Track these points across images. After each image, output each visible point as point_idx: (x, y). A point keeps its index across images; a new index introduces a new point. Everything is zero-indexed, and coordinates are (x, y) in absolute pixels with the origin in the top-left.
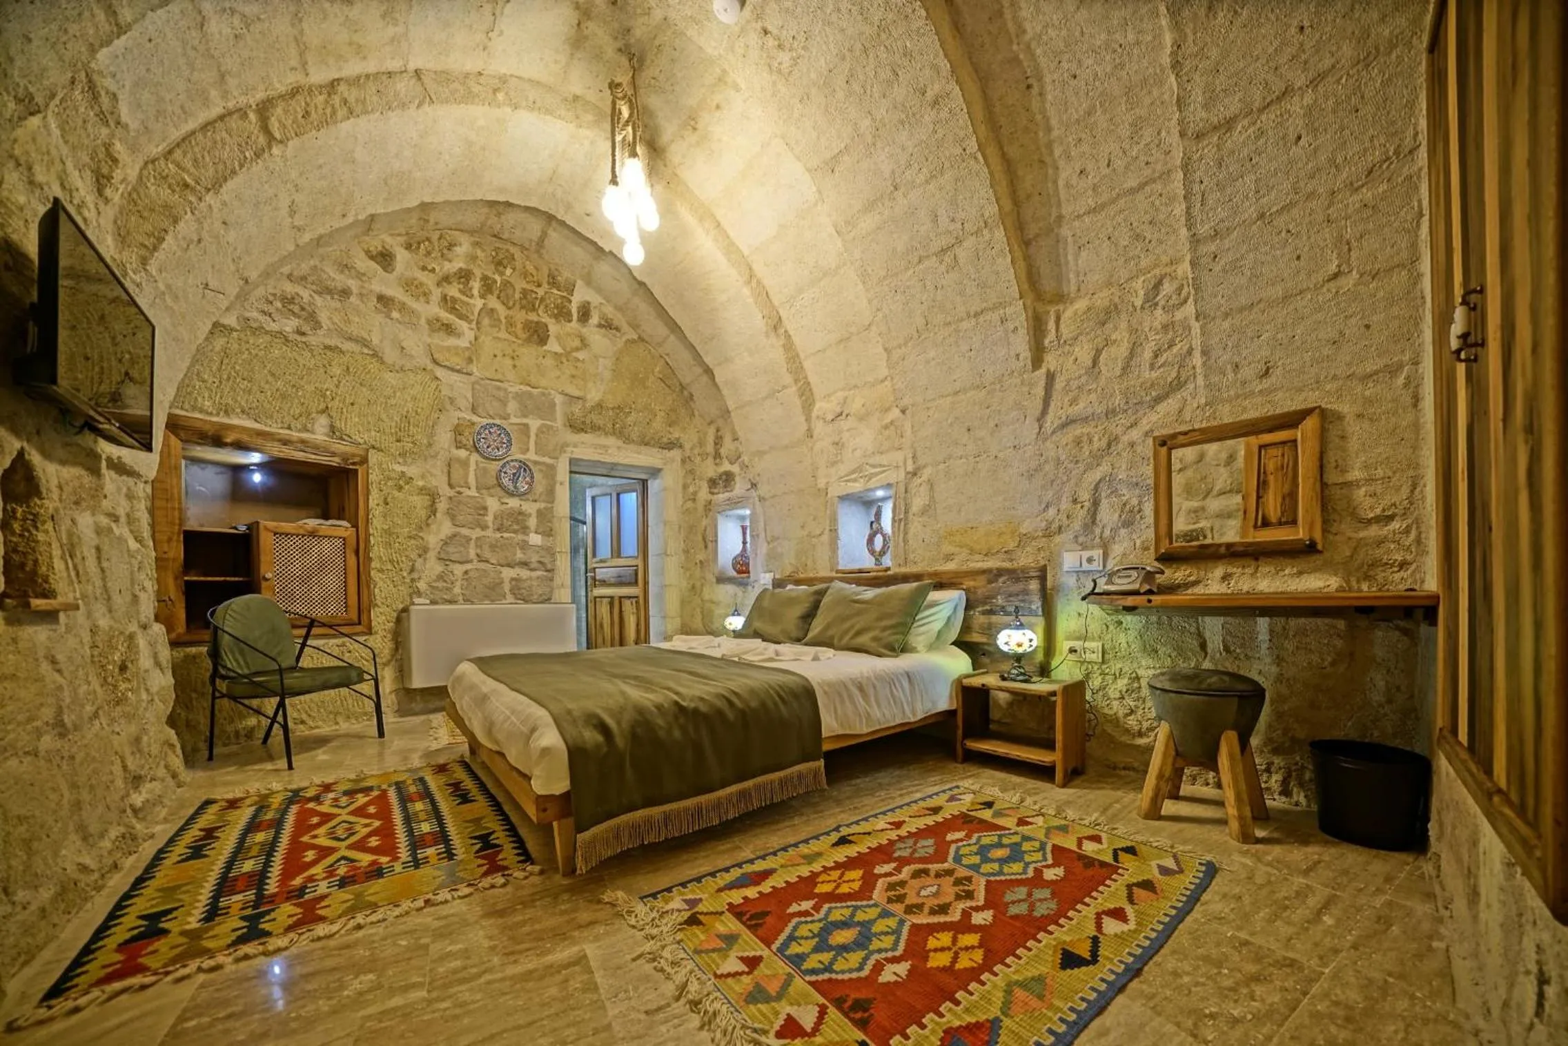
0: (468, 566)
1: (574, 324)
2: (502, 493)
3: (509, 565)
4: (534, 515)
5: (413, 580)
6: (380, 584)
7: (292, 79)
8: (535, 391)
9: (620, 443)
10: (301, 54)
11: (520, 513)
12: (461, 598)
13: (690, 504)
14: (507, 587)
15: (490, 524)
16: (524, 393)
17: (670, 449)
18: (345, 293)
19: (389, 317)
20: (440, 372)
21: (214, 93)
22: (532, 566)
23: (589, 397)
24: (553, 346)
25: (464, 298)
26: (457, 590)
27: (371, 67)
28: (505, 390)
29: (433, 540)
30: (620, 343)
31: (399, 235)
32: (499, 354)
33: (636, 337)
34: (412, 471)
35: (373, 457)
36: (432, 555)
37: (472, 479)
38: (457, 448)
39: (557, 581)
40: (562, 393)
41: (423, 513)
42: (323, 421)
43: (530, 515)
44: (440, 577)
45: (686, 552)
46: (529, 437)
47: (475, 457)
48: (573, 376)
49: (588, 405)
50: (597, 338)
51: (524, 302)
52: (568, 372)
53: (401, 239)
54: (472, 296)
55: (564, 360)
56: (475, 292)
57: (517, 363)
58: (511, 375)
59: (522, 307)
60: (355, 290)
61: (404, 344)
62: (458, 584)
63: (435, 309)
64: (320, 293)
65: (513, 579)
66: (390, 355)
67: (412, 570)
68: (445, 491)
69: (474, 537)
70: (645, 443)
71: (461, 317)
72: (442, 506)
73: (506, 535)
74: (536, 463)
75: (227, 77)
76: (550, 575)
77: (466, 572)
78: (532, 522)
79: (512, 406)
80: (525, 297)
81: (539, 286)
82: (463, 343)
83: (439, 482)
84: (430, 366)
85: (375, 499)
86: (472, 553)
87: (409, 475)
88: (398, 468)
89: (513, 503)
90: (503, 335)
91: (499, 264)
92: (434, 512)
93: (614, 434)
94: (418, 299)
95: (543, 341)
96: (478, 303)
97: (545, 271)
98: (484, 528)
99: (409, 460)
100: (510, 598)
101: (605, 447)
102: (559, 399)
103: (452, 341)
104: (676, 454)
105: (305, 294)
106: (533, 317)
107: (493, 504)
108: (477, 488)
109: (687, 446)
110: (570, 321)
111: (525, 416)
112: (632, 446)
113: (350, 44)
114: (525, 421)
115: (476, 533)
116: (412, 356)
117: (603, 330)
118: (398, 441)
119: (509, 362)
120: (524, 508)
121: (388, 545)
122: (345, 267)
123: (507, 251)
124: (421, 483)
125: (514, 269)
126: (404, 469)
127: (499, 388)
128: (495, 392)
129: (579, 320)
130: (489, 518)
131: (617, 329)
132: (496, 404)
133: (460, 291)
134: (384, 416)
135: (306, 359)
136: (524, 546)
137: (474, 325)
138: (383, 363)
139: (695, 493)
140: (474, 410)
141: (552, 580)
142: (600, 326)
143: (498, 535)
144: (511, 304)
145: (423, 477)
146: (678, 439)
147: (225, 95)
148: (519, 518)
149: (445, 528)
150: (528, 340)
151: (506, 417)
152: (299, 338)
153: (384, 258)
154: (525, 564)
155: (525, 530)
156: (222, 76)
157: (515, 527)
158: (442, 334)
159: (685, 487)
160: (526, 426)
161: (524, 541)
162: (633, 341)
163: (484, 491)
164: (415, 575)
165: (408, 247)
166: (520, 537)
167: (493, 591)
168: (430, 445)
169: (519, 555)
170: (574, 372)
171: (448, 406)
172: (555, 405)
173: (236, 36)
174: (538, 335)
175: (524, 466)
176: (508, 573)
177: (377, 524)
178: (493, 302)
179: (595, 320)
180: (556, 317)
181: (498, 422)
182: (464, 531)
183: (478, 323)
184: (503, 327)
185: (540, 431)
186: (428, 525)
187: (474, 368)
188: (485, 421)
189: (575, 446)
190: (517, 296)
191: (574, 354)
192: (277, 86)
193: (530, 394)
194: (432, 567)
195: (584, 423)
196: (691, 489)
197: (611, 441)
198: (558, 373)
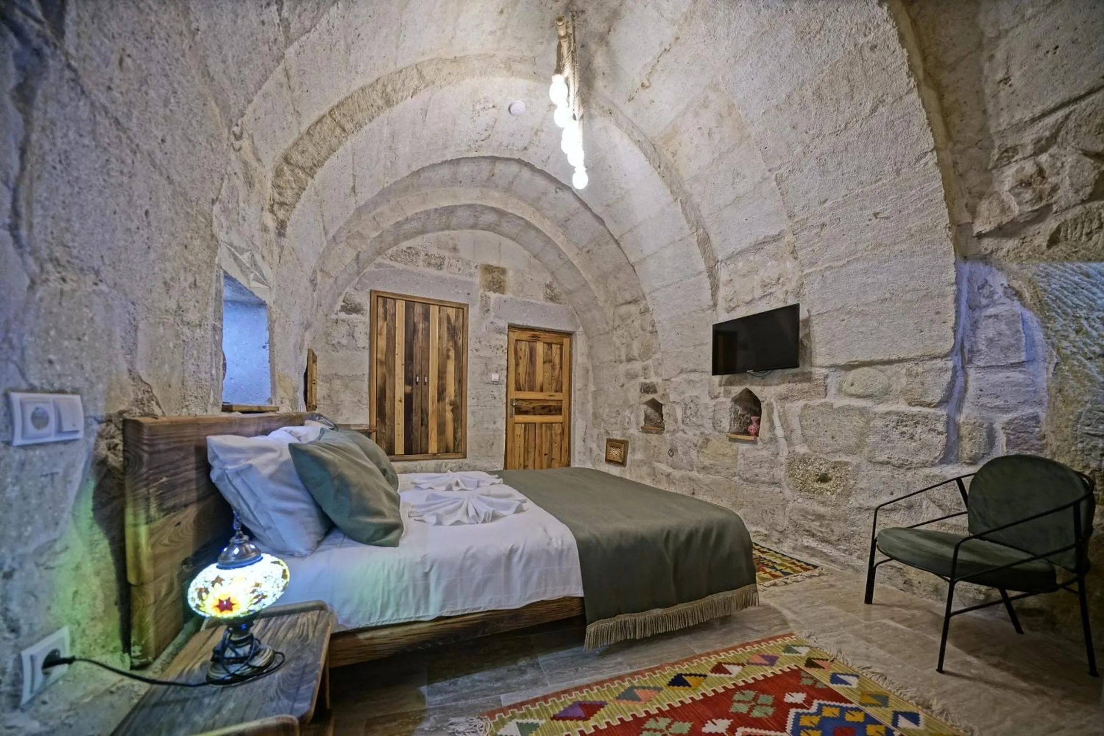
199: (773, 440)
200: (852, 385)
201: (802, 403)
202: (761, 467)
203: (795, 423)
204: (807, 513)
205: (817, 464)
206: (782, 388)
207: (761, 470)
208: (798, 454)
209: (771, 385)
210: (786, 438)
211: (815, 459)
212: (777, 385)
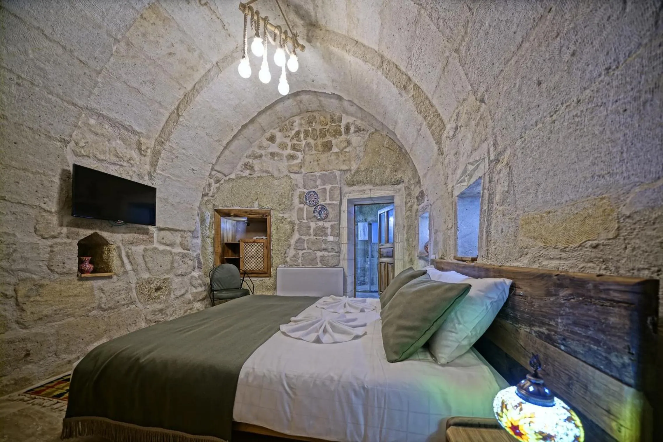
0: (304, 251)
1: (344, 136)
2: (316, 220)
3: (319, 250)
4: (330, 228)
5: (285, 257)
6: (274, 258)
7: (182, 92)
8: (327, 173)
9: (371, 187)
10: (178, 82)
11: (324, 228)
12: (301, 264)
13: (409, 213)
14: (318, 260)
15: (312, 234)
16: (323, 174)
17: (398, 184)
18: (261, 156)
19: (274, 160)
20: (292, 175)
21: (161, 110)
22: (329, 250)
23: (352, 168)
24: (335, 150)
25: (299, 143)
26: (300, 261)
27: (203, 72)
28: (315, 175)
29: (293, 241)
30: (367, 136)
31: (277, 128)
32: (312, 161)
33: (374, 130)
34: (286, 216)
35: (272, 213)
36: (292, 247)
37: (305, 216)
38: (300, 204)
39: (342, 257)
40: (339, 170)
41: (289, 231)
42: (257, 202)
43: (328, 228)
44: (294, 256)
45: (407, 240)
46: (326, 194)
47: (306, 206)
48: (344, 161)
49: (352, 172)
50: (355, 139)
51: (321, 135)
52: (342, 159)
53: (278, 129)
54: (301, 141)
55: (340, 155)
56: (302, 138)
57: (319, 162)
58: (317, 169)
59: (321, 137)
60: (263, 154)
61: (280, 168)
62: (300, 258)
63: (289, 151)
64: (254, 159)
65: (321, 256)
66: (276, 174)
67: (285, 253)
68: (297, 222)
69: (306, 239)
70: (383, 184)
71: (298, 151)
72: (296, 227)
73: (318, 237)
74: (329, 204)
75: (162, 103)
76: (338, 254)
77: (303, 254)
78: (329, 231)
79: (319, 182)
80: (321, 132)
81: (327, 125)
82: (299, 161)
83: (295, 218)
84: (288, 174)
85: (273, 227)
86: (306, 246)
87: (285, 217)
88: (281, 215)
89: (321, 223)
90: (314, 152)
91: (310, 123)
92: (294, 231)
93: (368, 183)
94: (283, 150)
95: (330, 149)
96: (304, 142)
97: (329, 117)
98: (310, 235)
99: (285, 212)
100: (320, 265)
101: (363, 191)
102: (337, 173)
103: (295, 162)
104: (401, 186)
105: (251, 161)
106: (325, 140)
107: (313, 225)
108: (307, 219)
109: (406, 180)
110: (341, 135)
111: (324, 185)
112: (377, 187)
113: (188, 68)
114: (324, 187)
115: (307, 238)
116: (282, 172)
117: (358, 134)
118: (280, 205)
119: (316, 163)
120: (325, 225)
121: (278, 244)
122: (260, 147)
123: (313, 115)
124: (289, 220)
125: (316, 122)
126: (284, 215)
127: (312, 176)
128: (311, 178)
129: (345, 133)
130: (312, 231)
131: (364, 130)
132: (312, 182)
133: (297, 140)
134: (274, 197)
135: (253, 183)
136: (326, 242)
137: (303, 153)
138: (274, 177)
139: (411, 206)
140: (304, 187)
141: (339, 256)
142: (355, 132)
143: (315, 238)
144: (316, 137)
145: (290, 217)
146: (401, 178)
147: (166, 109)
148: (323, 229)
149: (296, 236)
150: (324, 151)
151: (317, 187)
152: (250, 176)
153: (272, 139)
154: (325, 250)
155: (326, 235)
156: (160, 104)
157: (321, 234)
158: (291, 160)
159: (406, 203)
160: (325, 189)
161: (325, 239)
162: (373, 133)
163: (309, 220)
164: (286, 255)
165: (280, 131)
166: (324, 238)
167: (313, 262)
168: (291, 204)
169: (324, 246)
170: (344, 159)
171: (295, 188)
172: (336, 176)
173: (153, 89)
174: (328, 147)
175: (324, 207)
176: (319, 254)
177: (274, 237)
178: (310, 140)
179: (352, 129)
180: (334, 136)
181: (314, 190)
182: (303, 237)
183: (304, 151)
184: (313, 149)
185: (331, 190)
186: (291, 236)
187: (303, 170)
188: (309, 190)
189: (350, 193)
190: (318, 133)
191: (345, 150)
192: (179, 97)
193: (325, 175)
194: (292, 252)
195: (353, 181)
196: (409, 204)
197: (368, 187)
198: (337, 161)
199: (126, 272)
200: (163, 239)
201: (142, 247)
202: (120, 295)
203: (140, 260)
204: (155, 311)
205: (156, 283)
206: (129, 236)
207: (121, 296)
208: (144, 279)
209: (118, 233)
210: (134, 270)
211: (154, 280)
212: (124, 233)
